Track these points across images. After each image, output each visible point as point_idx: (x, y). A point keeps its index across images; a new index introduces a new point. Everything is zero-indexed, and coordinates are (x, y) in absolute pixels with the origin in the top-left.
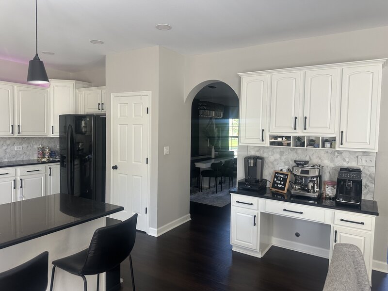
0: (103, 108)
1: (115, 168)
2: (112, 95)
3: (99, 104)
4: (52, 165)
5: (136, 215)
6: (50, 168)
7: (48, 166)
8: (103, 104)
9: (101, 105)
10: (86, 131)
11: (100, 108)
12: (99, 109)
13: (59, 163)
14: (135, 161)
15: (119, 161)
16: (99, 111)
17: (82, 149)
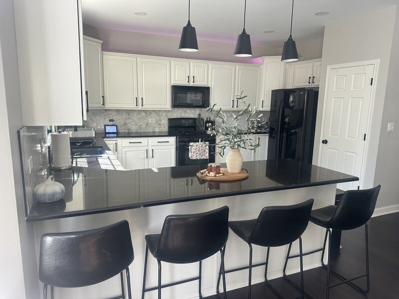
0: (314, 81)
1: (325, 142)
2: (328, 68)
3: (310, 78)
4: (261, 136)
5: (380, 186)
6: (259, 138)
7: (257, 136)
8: (314, 77)
9: (311, 79)
10: (294, 106)
11: (311, 81)
12: (309, 83)
13: (268, 135)
14: (348, 137)
15: (330, 135)
16: (309, 84)
17: (289, 123)
